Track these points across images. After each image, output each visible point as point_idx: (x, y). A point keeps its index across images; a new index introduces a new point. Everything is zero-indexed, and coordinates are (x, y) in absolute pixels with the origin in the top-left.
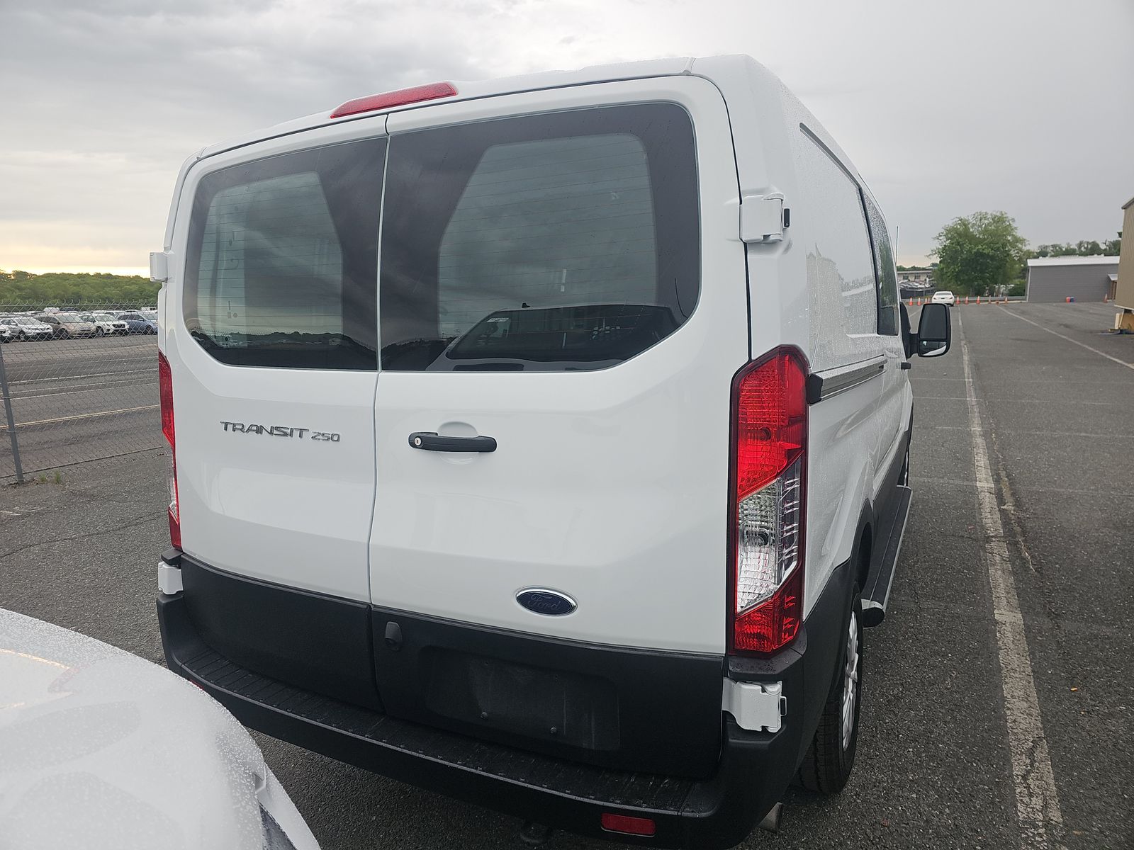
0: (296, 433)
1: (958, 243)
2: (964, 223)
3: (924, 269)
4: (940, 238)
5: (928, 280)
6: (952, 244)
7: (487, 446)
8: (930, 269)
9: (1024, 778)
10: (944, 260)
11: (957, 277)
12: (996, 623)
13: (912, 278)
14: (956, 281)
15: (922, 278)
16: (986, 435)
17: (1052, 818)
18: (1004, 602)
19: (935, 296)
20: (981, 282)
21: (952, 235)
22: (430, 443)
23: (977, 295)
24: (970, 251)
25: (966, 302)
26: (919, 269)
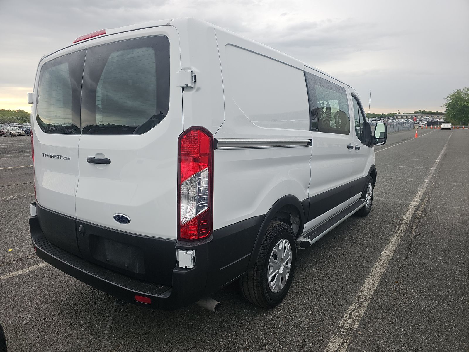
0: (60, 157)
1: (456, 101)
2: (459, 92)
3: (442, 113)
4: (447, 99)
5: (443, 118)
6: (453, 102)
7: (107, 162)
8: (444, 113)
9: (352, 311)
10: (449, 109)
11: (454, 117)
12: (381, 255)
13: (435, 117)
14: (454, 118)
15: (440, 117)
16: (429, 184)
17: (353, 326)
18: (390, 248)
19: (442, 125)
20: (466, 119)
21: (453, 98)
22: (93, 161)
23: (463, 125)
24: (461, 105)
25: (458, 128)
26: (439, 113)
